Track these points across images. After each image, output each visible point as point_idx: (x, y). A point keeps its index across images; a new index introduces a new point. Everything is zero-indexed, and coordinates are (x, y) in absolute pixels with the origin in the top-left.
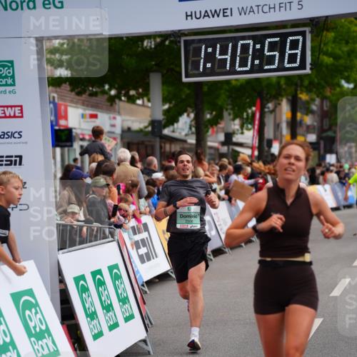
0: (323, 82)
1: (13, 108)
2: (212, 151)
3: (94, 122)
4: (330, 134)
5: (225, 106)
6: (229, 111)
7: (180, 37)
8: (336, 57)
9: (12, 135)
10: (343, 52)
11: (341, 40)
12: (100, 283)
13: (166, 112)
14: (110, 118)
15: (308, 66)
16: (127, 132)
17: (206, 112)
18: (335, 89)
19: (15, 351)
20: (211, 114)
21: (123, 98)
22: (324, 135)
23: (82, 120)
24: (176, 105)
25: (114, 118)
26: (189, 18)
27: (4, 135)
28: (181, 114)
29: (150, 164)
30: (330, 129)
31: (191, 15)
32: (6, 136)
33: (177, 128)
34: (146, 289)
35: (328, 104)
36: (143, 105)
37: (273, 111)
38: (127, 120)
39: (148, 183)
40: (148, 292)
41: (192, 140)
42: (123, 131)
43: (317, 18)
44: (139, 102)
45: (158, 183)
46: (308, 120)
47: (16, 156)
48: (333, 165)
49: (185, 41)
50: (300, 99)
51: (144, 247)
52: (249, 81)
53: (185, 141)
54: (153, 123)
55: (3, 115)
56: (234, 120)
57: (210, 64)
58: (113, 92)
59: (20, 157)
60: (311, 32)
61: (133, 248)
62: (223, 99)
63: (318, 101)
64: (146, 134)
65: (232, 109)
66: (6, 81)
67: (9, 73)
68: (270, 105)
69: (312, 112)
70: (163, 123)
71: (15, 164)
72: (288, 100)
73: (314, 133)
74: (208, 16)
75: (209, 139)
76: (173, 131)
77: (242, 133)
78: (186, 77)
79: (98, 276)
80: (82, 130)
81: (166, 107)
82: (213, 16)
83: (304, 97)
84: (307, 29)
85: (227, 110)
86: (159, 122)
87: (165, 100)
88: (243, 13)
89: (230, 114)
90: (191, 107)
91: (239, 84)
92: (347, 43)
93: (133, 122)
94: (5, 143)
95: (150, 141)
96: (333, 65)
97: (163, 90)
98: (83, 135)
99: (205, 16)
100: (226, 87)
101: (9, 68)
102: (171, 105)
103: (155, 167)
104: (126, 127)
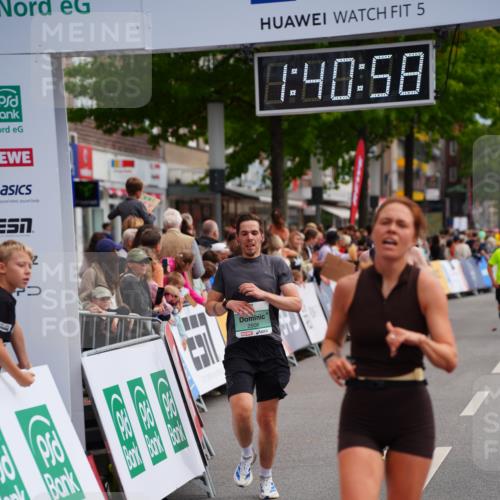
0: (449, 118)
1: (19, 153)
2: (294, 213)
3: (129, 171)
4: (459, 188)
5: (313, 149)
6: (318, 157)
7: (253, 54)
8: (468, 82)
9: (18, 190)
10: (477, 74)
11: (474, 57)
12: (140, 398)
13: (230, 158)
14: (151, 167)
15: (432, 94)
16: (175, 185)
17: (287, 158)
18: (466, 127)
19: (23, 492)
20: (293, 160)
21: (170, 139)
22: (451, 190)
23: (112, 169)
24: (243, 148)
25: (158, 166)
26: (266, 27)
27: (7, 190)
28: (251, 161)
29: (208, 230)
30: (458, 182)
31: (269, 23)
32: (9, 192)
33: (246, 180)
34: (203, 405)
35: (456, 147)
36: (198, 148)
37: (379, 157)
38: (175, 169)
39: (205, 257)
40: (206, 410)
41: (267, 198)
42: (170, 185)
43: (445, 27)
44: (192, 144)
45: (219, 257)
46: (428, 169)
47: (23, 220)
48: (463, 233)
49: (260, 59)
50: (418, 140)
51: (200, 346)
52: (346, 115)
53: (256, 199)
54: (212, 173)
55: (6, 162)
56: (324, 168)
57: (294, 92)
58: (156, 131)
59: (29, 221)
60: (436, 47)
61: (185, 349)
62: (309, 140)
63: (441, 143)
64: (203, 188)
65: (321, 154)
66: (10, 115)
67: (14, 103)
68: (376, 149)
69: (434, 158)
70: (226, 172)
71: (22, 231)
72: (400, 141)
73: (435, 187)
74: (292, 24)
75: (290, 195)
76: (240, 185)
77: (337, 188)
78: (262, 109)
79: (138, 388)
80: (113, 182)
81: (230, 150)
82: (299, 24)
83: (422, 137)
84: (431, 43)
85: (315, 155)
86: (221, 172)
87: (228, 142)
88: (341, 20)
89: (319, 161)
90: (264, 151)
91: (332, 118)
92: (483, 62)
93: (184, 171)
94: (7, 202)
95: (207, 199)
96: (463, 92)
97: (226, 128)
98: (113, 189)
99: (287, 24)
100: (313, 123)
101: (14, 97)
102: (237, 149)
103: (215, 234)
104: (173, 179)
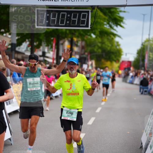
0: (84, 34)
4: (84, 56)
15: (89, 26)
22: (82, 56)
24: (21, 38)
28: (23, 42)
29: (13, 62)
30: (84, 54)
41: (28, 54)
43: (94, 6)
44: (5, 35)
46: (76, 49)
50: (74, 40)
54: (12, 44)
62: (42, 37)
73: (78, 55)
74: (48, 0)
82: (52, 1)
85: (44, 41)
86: (15, 44)
89: (45, 44)
102: (19, 38)
